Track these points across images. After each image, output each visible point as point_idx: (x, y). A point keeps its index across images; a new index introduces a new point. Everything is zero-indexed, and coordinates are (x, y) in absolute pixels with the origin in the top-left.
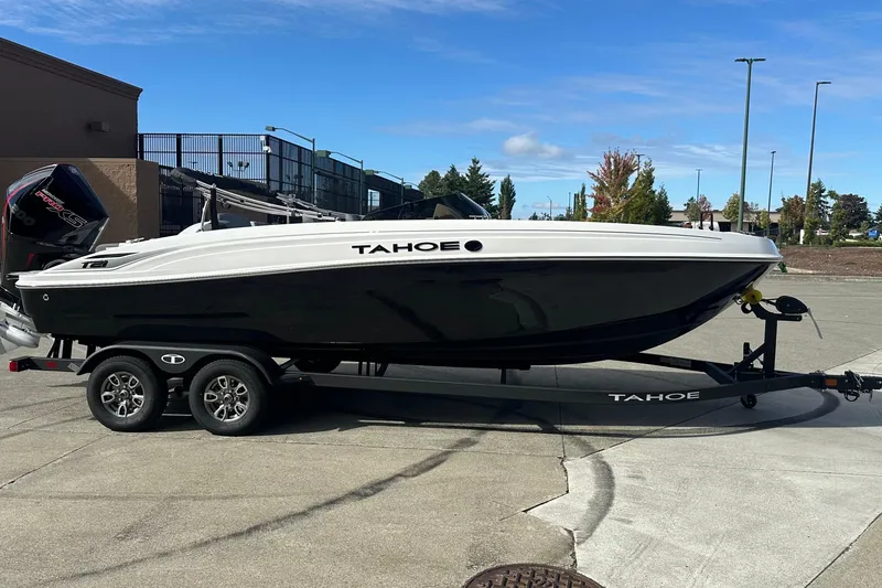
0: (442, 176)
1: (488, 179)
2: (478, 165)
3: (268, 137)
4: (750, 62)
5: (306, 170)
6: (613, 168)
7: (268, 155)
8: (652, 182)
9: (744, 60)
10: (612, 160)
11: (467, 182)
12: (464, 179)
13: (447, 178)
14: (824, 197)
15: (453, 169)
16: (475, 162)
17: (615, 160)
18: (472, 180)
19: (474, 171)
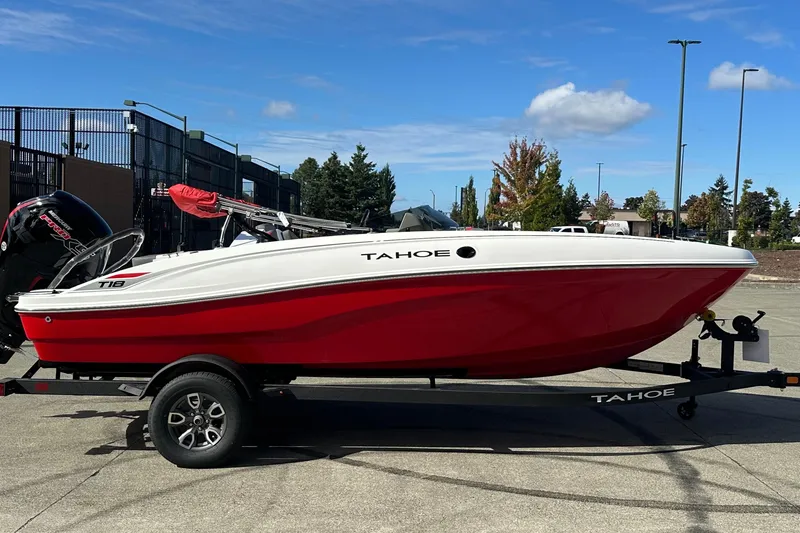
0: (321, 163)
1: (375, 169)
2: (364, 153)
3: (133, 114)
4: (684, 45)
5: (176, 154)
6: (519, 159)
7: (133, 134)
8: (558, 176)
9: (678, 42)
10: (518, 151)
11: (352, 173)
12: (346, 168)
13: (326, 167)
14: (727, 194)
15: (335, 157)
16: (361, 149)
17: (522, 151)
18: (358, 171)
19: (359, 159)
